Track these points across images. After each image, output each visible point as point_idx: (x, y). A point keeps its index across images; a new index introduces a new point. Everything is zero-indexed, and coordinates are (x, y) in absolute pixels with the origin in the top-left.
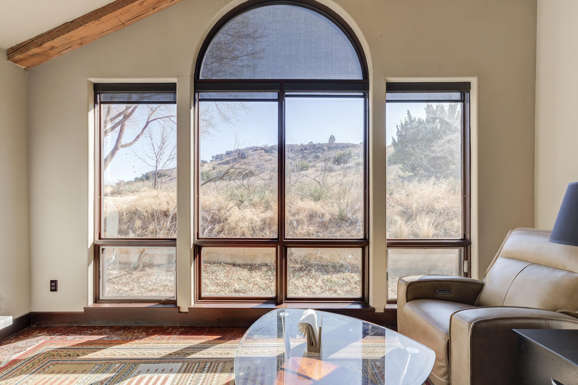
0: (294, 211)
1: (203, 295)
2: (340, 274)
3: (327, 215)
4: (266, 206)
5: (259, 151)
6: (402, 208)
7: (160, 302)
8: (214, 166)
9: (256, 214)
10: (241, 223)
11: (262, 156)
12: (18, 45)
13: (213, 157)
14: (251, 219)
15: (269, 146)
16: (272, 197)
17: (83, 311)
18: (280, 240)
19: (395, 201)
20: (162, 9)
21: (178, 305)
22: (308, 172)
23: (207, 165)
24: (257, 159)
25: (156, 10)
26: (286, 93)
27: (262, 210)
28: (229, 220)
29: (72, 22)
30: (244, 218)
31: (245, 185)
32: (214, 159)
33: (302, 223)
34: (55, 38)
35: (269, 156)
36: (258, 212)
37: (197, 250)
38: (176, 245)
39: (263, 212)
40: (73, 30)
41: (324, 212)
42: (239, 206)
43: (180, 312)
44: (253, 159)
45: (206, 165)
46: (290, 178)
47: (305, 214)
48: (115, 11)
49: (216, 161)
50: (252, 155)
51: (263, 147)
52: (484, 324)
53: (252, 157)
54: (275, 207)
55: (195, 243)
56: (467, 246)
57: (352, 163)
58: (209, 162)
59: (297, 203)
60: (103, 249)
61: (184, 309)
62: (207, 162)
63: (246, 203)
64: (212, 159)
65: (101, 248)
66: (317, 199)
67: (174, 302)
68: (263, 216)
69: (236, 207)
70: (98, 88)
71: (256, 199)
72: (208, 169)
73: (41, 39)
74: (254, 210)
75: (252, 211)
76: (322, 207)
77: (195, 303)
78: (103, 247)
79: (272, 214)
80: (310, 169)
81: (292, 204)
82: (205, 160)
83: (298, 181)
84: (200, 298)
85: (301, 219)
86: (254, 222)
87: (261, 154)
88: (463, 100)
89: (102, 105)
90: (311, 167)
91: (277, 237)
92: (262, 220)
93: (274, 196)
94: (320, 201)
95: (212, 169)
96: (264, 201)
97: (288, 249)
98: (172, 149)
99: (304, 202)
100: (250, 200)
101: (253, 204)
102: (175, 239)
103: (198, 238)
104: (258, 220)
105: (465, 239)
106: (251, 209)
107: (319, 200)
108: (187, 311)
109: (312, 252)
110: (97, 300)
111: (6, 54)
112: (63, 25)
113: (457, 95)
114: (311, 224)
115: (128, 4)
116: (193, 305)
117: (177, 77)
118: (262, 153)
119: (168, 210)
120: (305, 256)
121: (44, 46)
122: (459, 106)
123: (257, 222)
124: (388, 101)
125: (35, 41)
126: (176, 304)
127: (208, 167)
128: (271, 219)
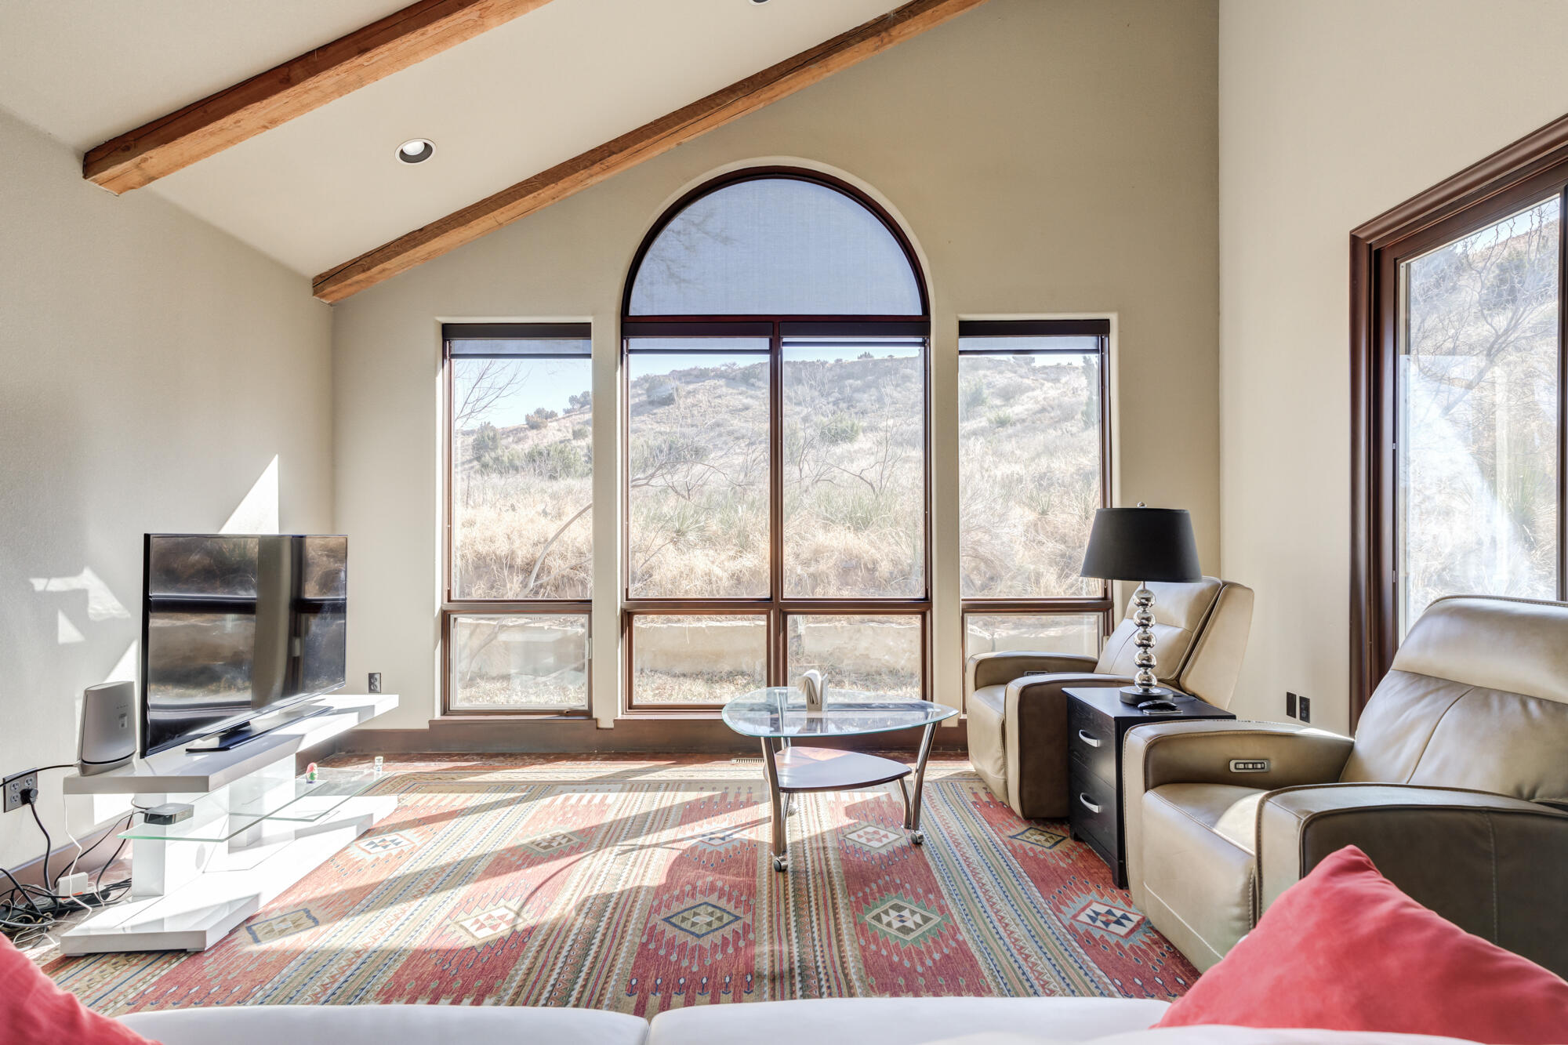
0: (805, 555)
1: (635, 703)
2: (904, 688)
3: (885, 562)
4: (740, 542)
5: (712, 382)
6: (1063, 547)
7: (560, 713)
8: (577, 428)
9: (717, 563)
10: (684, 582)
11: (720, 397)
12: (331, 270)
13: (573, 400)
14: (708, 574)
15: (742, 366)
16: (754, 520)
17: (426, 726)
18: (774, 601)
19: (1049, 529)
20: (567, 197)
21: (594, 716)
22: (856, 446)
23: (555, 424)
24: (704, 405)
25: (556, 200)
26: (785, 340)
27: (732, 553)
28: (656, 577)
29: (421, 230)
30: (691, 570)
31: (679, 489)
32: (577, 406)
33: (826, 581)
34: (393, 257)
35: (740, 397)
36: (723, 556)
37: (627, 617)
38: (591, 611)
39: (734, 558)
40: (423, 243)
41: (878, 556)
42: (675, 543)
43: (598, 728)
44: (694, 405)
45: (553, 425)
46: (801, 470)
47: (831, 562)
48: (493, 211)
49: (583, 413)
50: (689, 392)
51: (723, 368)
52: (1037, 689)
53: (689, 400)
54: (763, 546)
55: (624, 607)
56: (1108, 610)
57: (984, 419)
58: (561, 414)
59: (814, 536)
60: (455, 619)
61: (606, 723)
62: (556, 415)
63: (692, 536)
64: (569, 406)
65: (452, 617)
66: (860, 524)
67: (588, 714)
68: (735, 566)
69: (671, 547)
70: (449, 332)
71: (714, 526)
72: (559, 436)
73: (368, 260)
74: (711, 552)
75: (707, 555)
76: (872, 543)
77: (623, 714)
78: (455, 616)
79: (756, 562)
80: (861, 436)
81: (802, 538)
82: (548, 409)
83: (823, 477)
84: (631, 707)
85: (823, 572)
86: (714, 579)
87: (719, 392)
88: (1101, 350)
89: (453, 360)
90: (864, 431)
91: (768, 596)
92: (733, 575)
93: (759, 519)
94: (866, 532)
95: (570, 436)
96: (734, 531)
97: (790, 618)
98: (471, 387)
99: (831, 535)
100: (702, 529)
101: (710, 539)
102: (590, 601)
103: (627, 599)
104: (725, 575)
105: (1105, 598)
106: (706, 552)
107: (866, 527)
108: (611, 725)
109: (846, 646)
110: (446, 710)
111: (311, 286)
112: (407, 235)
113: (1089, 342)
114: (847, 584)
115: (516, 199)
116: (620, 717)
117: (593, 315)
118: (722, 386)
119: (513, 552)
120: (831, 654)
121: (373, 270)
122: (1094, 358)
123: (721, 580)
124: (961, 352)
125: (360, 263)
126: (591, 715)
127: (559, 430)
128: (755, 573)
